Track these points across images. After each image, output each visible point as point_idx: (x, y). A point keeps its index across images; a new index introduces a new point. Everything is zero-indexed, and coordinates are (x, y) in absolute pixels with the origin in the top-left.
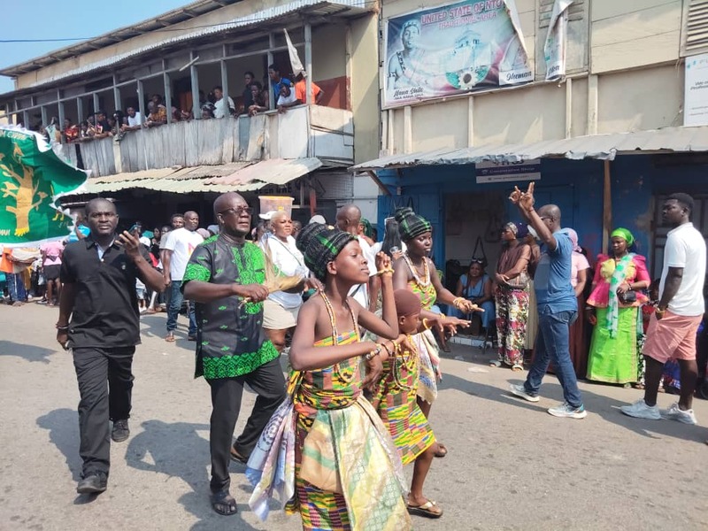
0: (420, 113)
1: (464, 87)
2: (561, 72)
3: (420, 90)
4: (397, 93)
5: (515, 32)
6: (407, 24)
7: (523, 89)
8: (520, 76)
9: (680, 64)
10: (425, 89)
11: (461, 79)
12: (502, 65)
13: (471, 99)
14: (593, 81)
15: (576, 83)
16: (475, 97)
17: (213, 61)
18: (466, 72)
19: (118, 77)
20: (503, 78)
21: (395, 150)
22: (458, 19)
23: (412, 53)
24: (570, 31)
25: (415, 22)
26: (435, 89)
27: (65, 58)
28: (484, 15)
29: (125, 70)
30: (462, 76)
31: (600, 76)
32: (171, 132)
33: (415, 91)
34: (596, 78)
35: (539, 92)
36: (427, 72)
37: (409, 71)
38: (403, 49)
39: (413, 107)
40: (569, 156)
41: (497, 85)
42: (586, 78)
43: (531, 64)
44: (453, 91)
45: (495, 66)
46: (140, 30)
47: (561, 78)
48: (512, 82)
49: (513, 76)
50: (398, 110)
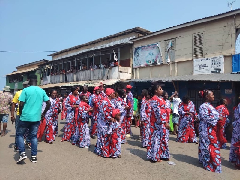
0: (141, 70)
1: (150, 64)
2: (169, 61)
3: (141, 64)
4: (136, 65)
5: (160, 52)
6: (138, 49)
7: (162, 65)
8: (161, 62)
9: (192, 61)
12: (158, 60)
13: (151, 67)
14: (176, 64)
15: (173, 64)
16: (152, 66)
17: (98, 55)
19: (76, 58)
20: (158, 62)
21: (135, 78)
22: (149, 49)
23: (139, 56)
24: (171, 52)
25: (140, 49)
26: (144, 64)
28: (154, 48)
29: (78, 56)
30: (149, 61)
31: (177, 63)
32: (88, 72)
34: (176, 63)
36: (142, 60)
37: (138, 60)
39: (139, 68)
40: (163, 81)
41: (156, 64)
42: (174, 63)
43: (163, 60)
44: (147, 65)
45: (156, 60)
46: (83, 46)
47: (169, 63)
48: (159, 63)
49: (160, 62)
50: (136, 69)
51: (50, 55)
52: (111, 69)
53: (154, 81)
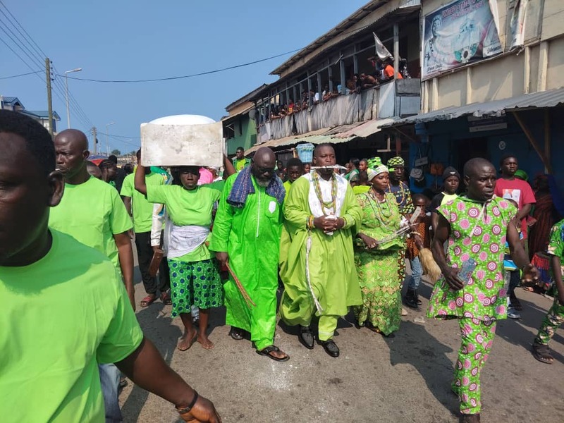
1: (464, 60)
2: (520, 40)
4: (429, 69)
5: (492, 16)
6: (434, 19)
7: (498, 59)
8: (495, 49)
10: (443, 65)
11: (462, 55)
12: (487, 42)
13: (469, 70)
14: (544, 46)
15: (534, 49)
17: (350, 56)
18: (465, 50)
19: (310, 71)
20: (486, 52)
21: (429, 110)
22: (462, 11)
23: (437, 39)
25: (438, 16)
26: (448, 64)
27: (299, 59)
28: (476, 5)
30: (463, 52)
31: (550, 42)
33: (438, 66)
34: (545, 44)
35: (510, 59)
36: (445, 52)
37: (435, 52)
38: (432, 37)
39: (438, 78)
40: (476, 115)
41: (482, 58)
42: (538, 44)
44: (457, 65)
45: (481, 43)
46: (330, 36)
47: (520, 48)
48: (491, 53)
49: (492, 50)
50: (430, 81)
51: (273, 73)
52: (378, 89)
53: (452, 117)
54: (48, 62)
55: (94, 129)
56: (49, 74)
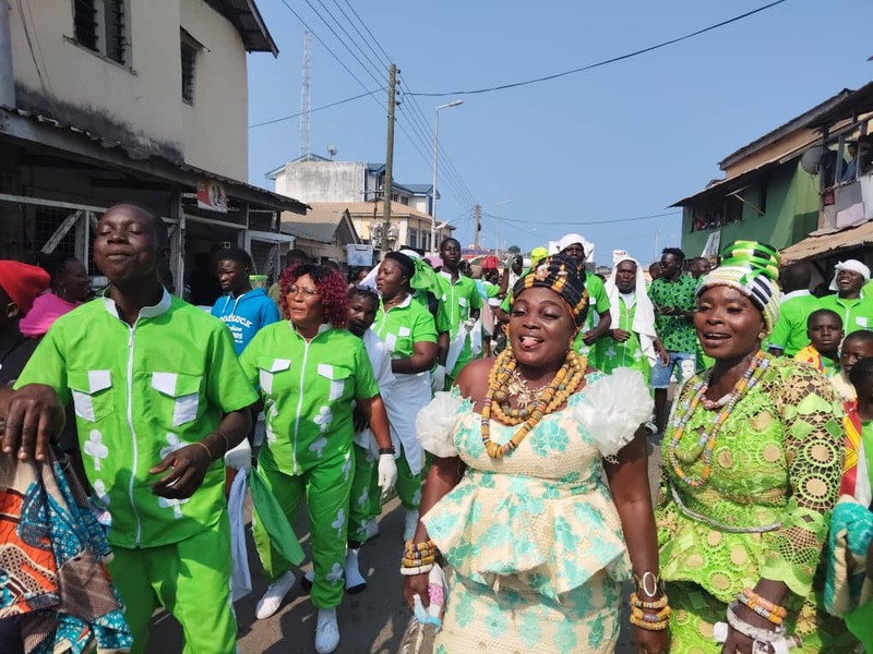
54: (395, 71)
55: (478, 207)
56: (394, 92)
